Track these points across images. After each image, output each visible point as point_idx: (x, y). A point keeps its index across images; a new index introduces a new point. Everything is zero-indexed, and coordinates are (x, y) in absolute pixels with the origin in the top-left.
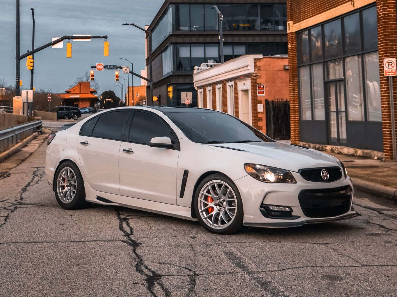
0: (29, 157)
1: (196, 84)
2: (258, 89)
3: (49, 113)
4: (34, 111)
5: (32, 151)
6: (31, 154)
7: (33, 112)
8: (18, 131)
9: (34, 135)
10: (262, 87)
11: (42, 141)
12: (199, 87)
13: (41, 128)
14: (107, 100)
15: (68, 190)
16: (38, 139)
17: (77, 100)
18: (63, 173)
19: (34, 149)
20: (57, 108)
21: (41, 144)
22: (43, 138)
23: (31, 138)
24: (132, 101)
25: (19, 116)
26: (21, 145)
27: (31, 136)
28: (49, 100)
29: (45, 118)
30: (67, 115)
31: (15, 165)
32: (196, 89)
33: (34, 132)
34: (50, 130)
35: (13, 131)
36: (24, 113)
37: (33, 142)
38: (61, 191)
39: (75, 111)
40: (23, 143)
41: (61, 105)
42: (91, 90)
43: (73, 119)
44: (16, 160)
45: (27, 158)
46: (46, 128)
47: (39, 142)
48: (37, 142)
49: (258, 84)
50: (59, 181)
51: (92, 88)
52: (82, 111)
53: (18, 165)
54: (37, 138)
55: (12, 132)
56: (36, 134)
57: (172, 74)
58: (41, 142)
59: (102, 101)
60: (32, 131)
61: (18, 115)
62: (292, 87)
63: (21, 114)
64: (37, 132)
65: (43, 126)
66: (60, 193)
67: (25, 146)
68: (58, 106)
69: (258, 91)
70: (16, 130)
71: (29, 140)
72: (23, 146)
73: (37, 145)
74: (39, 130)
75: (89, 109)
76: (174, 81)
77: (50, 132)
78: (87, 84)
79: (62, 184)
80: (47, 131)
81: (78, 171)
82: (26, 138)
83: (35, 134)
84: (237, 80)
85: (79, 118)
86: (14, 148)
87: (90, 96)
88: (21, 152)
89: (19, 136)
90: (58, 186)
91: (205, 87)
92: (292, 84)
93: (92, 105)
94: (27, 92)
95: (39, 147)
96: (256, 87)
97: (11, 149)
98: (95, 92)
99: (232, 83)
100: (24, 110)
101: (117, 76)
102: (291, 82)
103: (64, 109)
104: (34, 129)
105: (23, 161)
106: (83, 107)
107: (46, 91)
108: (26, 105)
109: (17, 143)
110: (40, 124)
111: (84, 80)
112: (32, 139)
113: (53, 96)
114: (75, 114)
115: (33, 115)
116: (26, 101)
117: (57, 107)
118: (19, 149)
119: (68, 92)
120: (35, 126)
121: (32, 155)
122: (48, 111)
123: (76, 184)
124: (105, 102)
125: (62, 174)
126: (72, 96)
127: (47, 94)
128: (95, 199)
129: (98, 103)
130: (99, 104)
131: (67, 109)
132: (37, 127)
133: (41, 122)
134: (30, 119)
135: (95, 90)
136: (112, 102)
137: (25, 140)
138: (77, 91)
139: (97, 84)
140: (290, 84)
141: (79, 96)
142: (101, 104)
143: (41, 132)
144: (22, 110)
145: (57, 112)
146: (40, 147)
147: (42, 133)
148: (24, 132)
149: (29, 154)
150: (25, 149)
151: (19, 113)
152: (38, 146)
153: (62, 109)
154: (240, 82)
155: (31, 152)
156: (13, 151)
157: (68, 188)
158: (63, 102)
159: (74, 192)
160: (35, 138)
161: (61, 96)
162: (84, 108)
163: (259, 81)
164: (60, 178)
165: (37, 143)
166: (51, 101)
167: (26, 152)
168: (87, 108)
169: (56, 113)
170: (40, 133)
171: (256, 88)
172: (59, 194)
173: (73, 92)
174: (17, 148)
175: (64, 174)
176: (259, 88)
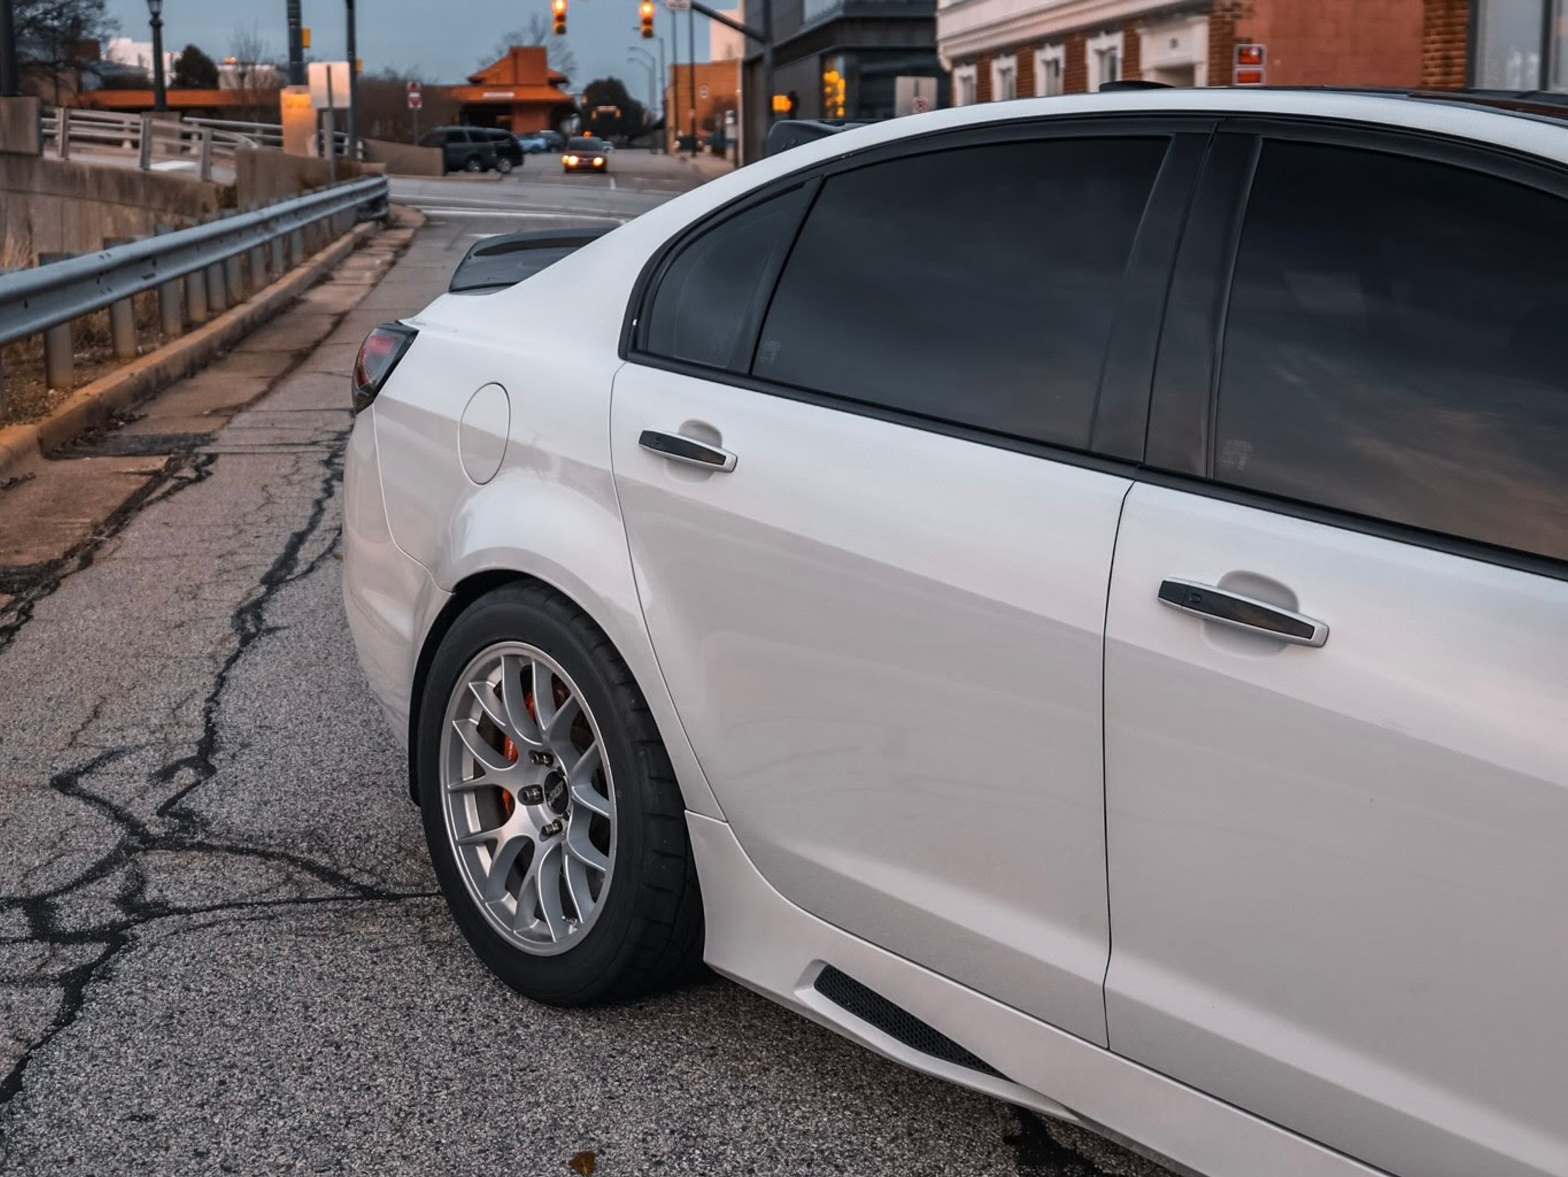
0: (329, 335)
1: (946, 48)
2: (1240, 63)
3: (414, 151)
4: (365, 144)
5: (346, 302)
6: (340, 319)
7: (360, 145)
8: (288, 222)
9: (359, 234)
10: (1254, 53)
11: (389, 257)
12: (958, 61)
13: (387, 204)
14: (602, 108)
15: (535, 835)
16: (371, 251)
17: (505, 107)
18: (491, 684)
19: (350, 294)
20: (440, 134)
21: (384, 273)
22: (392, 246)
23: (345, 247)
24: (691, 114)
25: (305, 161)
26: (301, 280)
27: (345, 240)
28: (415, 104)
29: (399, 169)
30: (477, 157)
31: (259, 387)
32: (946, 65)
33: (359, 221)
34: (418, 211)
35: (265, 224)
36: (321, 148)
37: (355, 261)
38: (474, 825)
39: (504, 143)
40: (313, 268)
41: (453, 123)
42: (550, 75)
43: (498, 170)
44: (272, 351)
45: (318, 344)
46: (403, 203)
47: (378, 262)
48: (367, 261)
49: (1239, 41)
50: (458, 744)
51: (555, 68)
52: (526, 144)
53: (273, 384)
54: (371, 246)
55: (260, 229)
56: (366, 231)
57: (840, 13)
58: (382, 263)
59: (584, 114)
60: (352, 217)
61: (301, 154)
62: (1437, 50)
63: (312, 152)
64: (373, 219)
65: (393, 195)
66: (469, 844)
67: (322, 278)
68: (446, 125)
69: (1239, 69)
70: (276, 218)
71: (337, 253)
72: (310, 282)
73: (368, 276)
74: (377, 215)
75: (547, 137)
76: (848, 39)
77: (418, 220)
78: (537, 55)
79: (479, 771)
80: (408, 215)
81: (628, 702)
82: (325, 244)
83: (361, 228)
84: (1140, 27)
85: (516, 170)
86: (271, 291)
87: (547, 94)
88: (301, 309)
89: (296, 238)
90: (446, 785)
91: (986, 60)
92: (1438, 34)
93: (555, 124)
94: (329, 70)
95: (374, 285)
96: (1232, 52)
97: (259, 299)
98: (564, 81)
99: (1117, 40)
100: (320, 137)
101: (648, 21)
102: (1434, 26)
103: (468, 136)
104: (359, 209)
105: (301, 357)
106: (528, 131)
107: (402, 73)
108: (327, 120)
109: (289, 268)
110: (380, 192)
111: (528, 42)
112: (349, 249)
113: (429, 92)
114: (502, 153)
115: (360, 156)
116: (325, 104)
117: (441, 128)
118: (294, 294)
119: (476, 81)
120: (360, 200)
121: (343, 327)
122: (410, 142)
123: (607, 808)
124: (594, 116)
125: (481, 689)
126: (488, 95)
127: (405, 82)
128: (800, 984)
129: (572, 119)
130: (575, 122)
131: (476, 137)
132: (369, 202)
133: (383, 184)
134: (345, 173)
135: (566, 74)
136: (618, 114)
137: (320, 257)
138: (507, 79)
139: (570, 55)
140: (1428, 35)
141: (510, 95)
142: (582, 121)
143: (384, 219)
144: (314, 137)
145: (442, 146)
146: (379, 288)
147: (389, 223)
148: (317, 223)
149: (332, 319)
150: (320, 296)
151: (304, 146)
152: (372, 281)
153: (457, 137)
154: (1152, 33)
155: (341, 309)
156: (266, 306)
157: (535, 818)
158: (462, 114)
159: (593, 875)
160: (361, 244)
161: (454, 94)
162: (530, 136)
163: (1243, 28)
164: (464, 714)
165: (370, 268)
166: (419, 106)
167: (319, 311)
168: (541, 136)
169: (438, 152)
170: (381, 225)
171: (1231, 58)
172: (458, 855)
173: (494, 82)
174: (286, 291)
175: (498, 691)
176: (1244, 56)
